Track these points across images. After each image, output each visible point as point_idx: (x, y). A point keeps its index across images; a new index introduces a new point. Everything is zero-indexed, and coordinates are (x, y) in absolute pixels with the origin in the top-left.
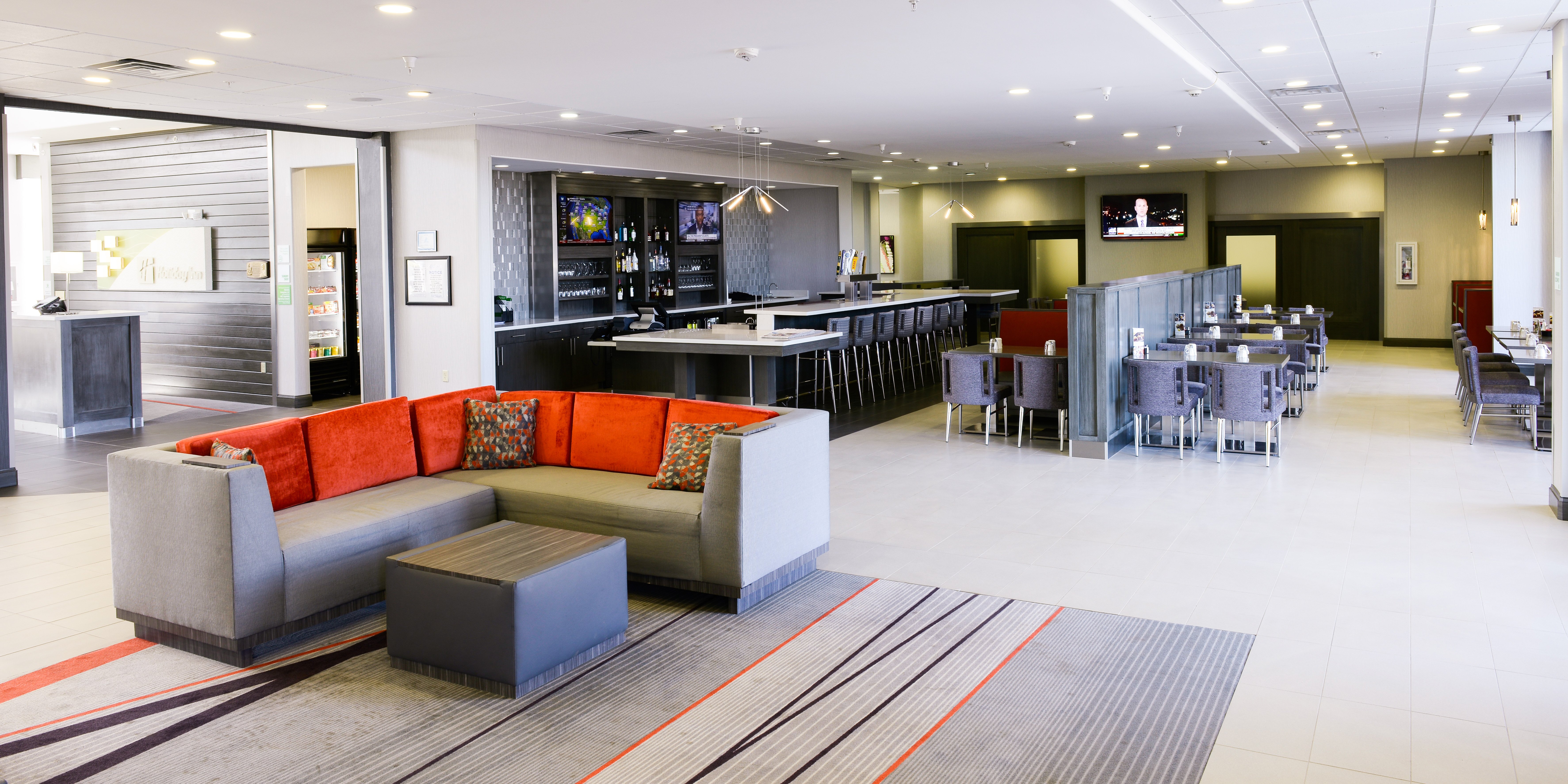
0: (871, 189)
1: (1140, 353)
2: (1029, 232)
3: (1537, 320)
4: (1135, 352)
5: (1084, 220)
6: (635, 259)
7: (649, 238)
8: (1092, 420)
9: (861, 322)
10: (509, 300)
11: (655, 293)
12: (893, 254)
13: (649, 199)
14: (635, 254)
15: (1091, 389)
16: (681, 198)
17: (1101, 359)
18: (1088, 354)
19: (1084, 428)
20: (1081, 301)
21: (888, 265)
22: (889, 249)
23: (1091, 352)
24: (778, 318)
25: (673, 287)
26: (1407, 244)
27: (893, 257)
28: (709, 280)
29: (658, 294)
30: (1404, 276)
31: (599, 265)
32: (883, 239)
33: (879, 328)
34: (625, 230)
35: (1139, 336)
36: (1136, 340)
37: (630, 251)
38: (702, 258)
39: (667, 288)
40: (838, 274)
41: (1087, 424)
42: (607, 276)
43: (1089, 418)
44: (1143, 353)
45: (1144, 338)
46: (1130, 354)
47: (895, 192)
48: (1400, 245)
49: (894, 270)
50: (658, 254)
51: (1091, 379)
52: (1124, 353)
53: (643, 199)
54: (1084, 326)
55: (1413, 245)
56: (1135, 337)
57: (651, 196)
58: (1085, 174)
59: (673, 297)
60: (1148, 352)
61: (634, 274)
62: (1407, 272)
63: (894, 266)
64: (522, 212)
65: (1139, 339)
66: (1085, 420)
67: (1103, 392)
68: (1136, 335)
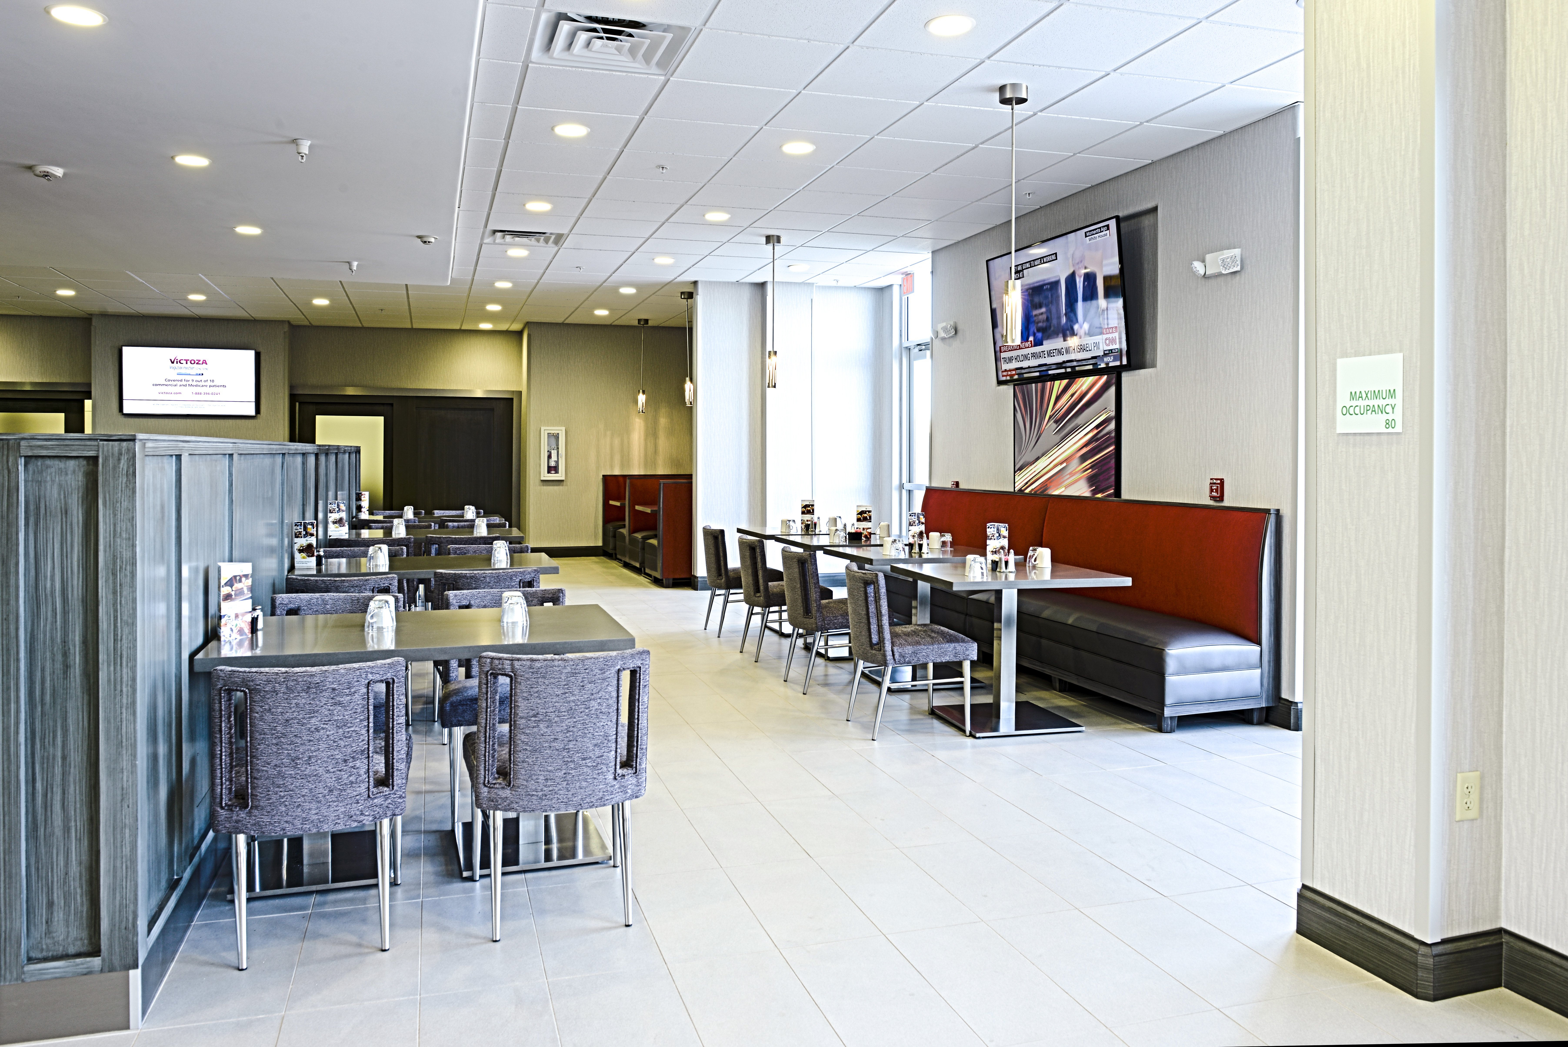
1: (241, 632)
3: (807, 517)
4: (224, 632)
5: (90, 384)
8: (80, 900)
15: (76, 792)
17: (115, 683)
18: (66, 667)
19: (48, 932)
20: (36, 481)
23: (77, 659)
26: (554, 430)
30: (550, 469)
35: (237, 586)
36: (228, 597)
41: (59, 916)
43: (67, 896)
44: (247, 629)
45: (252, 589)
46: (212, 635)
48: (545, 430)
51: (77, 758)
52: (192, 636)
54: (51, 569)
55: (561, 431)
56: (225, 590)
58: (92, 313)
60: (260, 625)
62: (553, 464)
65: (240, 593)
66: (50, 904)
67: (124, 796)
68: (230, 583)
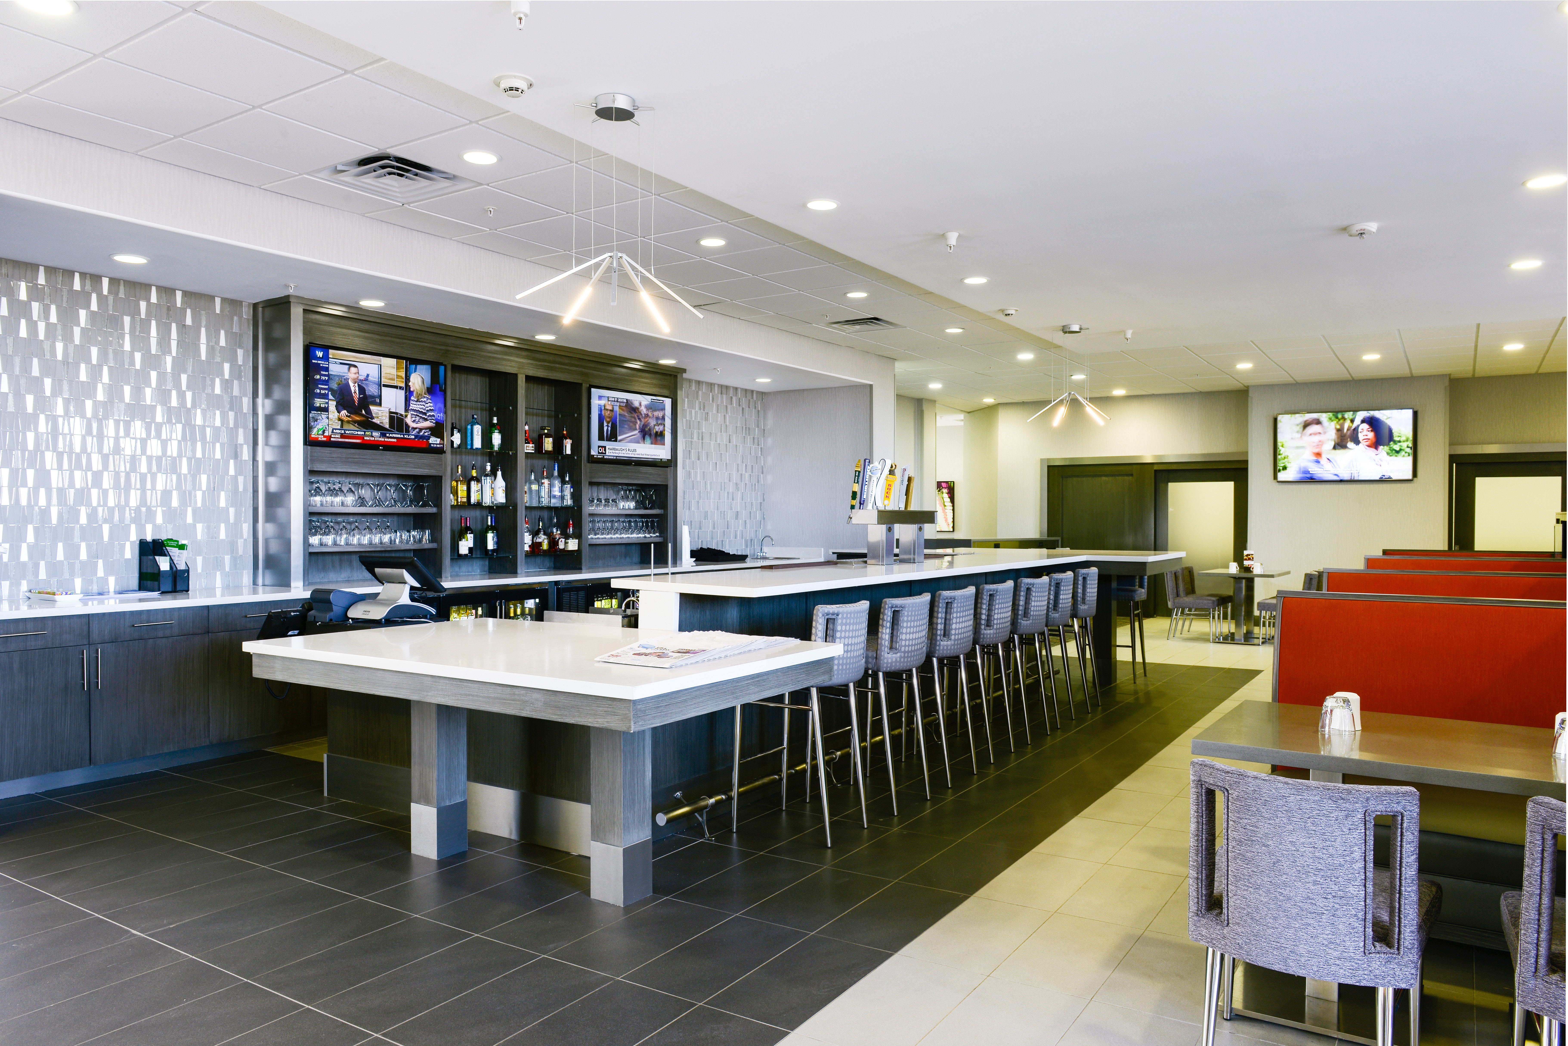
0: (925, 408)
2: (1156, 471)
5: (1246, 453)
6: (500, 483)
7: (530, 448)
9: (896, 614)
10: (182, 547)
11: (540, 544)
12: (953, 506)
13: (529, 379)
14: (499, 473)
16: (596, 382)
21: (946, 520)
22: (947, 499)
24: (688, 600)
25: (578, 535)
27: (953, 510)
28: (653, 527)
29: (545, 546)
31: (418, 490)
32: (939, 485)
33: (940, 627)
34: (477, 429)
37: (488, 468)
38: (641, 488)
39: (567, 537)
40: (853, 507)
42: (433, 510)
47: (958, 416)
49: (953, 527)
50: (550, 477)
53: (515, 376)
57: (532, 372)
58: (1250, 384)
59: (579, 552)
61: (494, 509)
63: (953, 522)
64: (239, 378)
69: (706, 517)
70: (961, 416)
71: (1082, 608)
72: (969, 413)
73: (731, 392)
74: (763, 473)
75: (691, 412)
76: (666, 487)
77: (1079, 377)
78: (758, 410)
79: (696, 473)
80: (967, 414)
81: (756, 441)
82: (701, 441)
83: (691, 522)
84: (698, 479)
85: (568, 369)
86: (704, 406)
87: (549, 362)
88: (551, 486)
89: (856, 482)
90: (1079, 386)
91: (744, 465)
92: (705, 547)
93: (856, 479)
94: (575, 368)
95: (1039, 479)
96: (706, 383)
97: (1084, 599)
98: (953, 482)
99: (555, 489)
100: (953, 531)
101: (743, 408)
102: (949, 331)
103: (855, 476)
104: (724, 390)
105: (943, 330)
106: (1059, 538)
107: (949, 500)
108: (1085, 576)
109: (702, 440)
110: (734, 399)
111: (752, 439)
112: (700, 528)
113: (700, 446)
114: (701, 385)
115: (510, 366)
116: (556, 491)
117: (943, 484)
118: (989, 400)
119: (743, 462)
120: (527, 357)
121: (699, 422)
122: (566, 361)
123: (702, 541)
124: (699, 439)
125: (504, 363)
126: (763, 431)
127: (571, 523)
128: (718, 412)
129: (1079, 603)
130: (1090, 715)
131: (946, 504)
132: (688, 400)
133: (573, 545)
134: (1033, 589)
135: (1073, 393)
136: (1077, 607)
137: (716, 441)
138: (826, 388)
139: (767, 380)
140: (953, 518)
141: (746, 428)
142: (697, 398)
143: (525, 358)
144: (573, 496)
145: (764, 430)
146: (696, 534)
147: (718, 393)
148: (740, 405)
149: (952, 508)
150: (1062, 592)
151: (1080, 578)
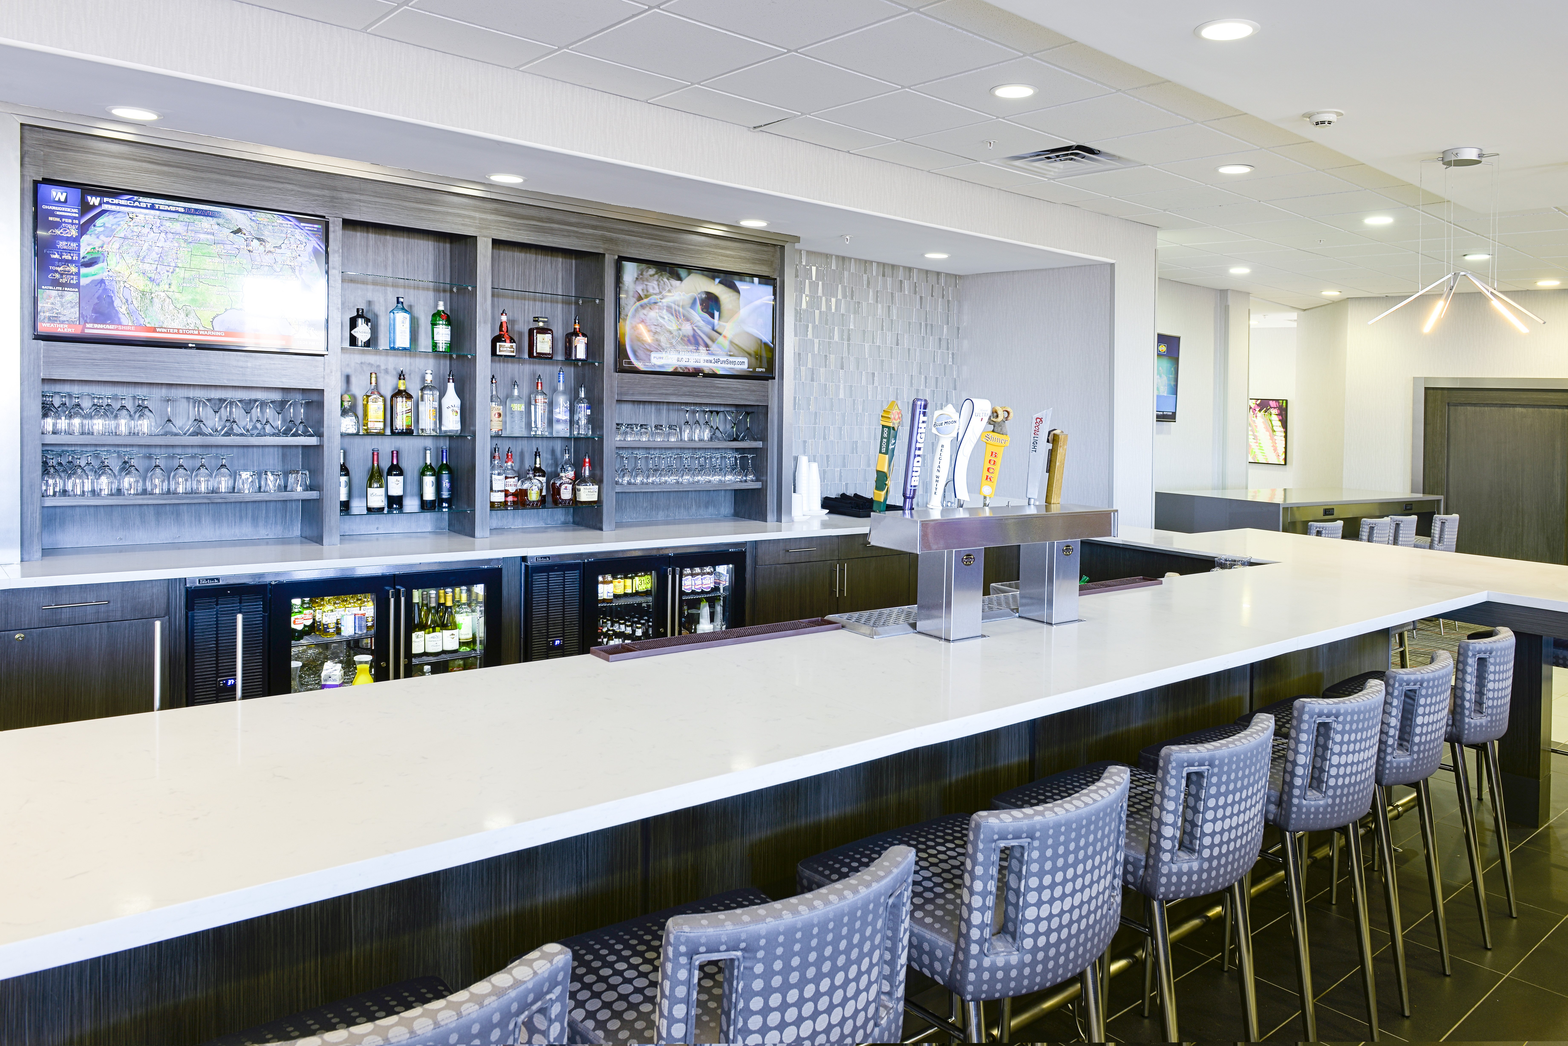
6: (452, 399)
12: (1286, 432)
13: (497, 243)
14: (449, 387)
21: (1275, 450)
22: (1277, 423)
25: (596, 479)
27: (1286, 437)
32: (1264, 405)
34: (402, 319)
39: (578, 481)
42: (312, 441)
47: (1288, 320)
49: (1285, 459)
50: (549, 391)
53: (470, 240)
57: (505, 235)
59: (599, 502)
61: (440, 440)
63: (1286, 452)
69: (854, 449)
70: (1294, 315)
71: (1474, 721)
72: (1305, 310)
73: (901, 274)
74: (955, 389)
75: (828, 301)
76: (765, 409)
77: (1477, 257)
78: (948, 301)
79: (838, 387)
80: (1302, 312)
81: (944, 343)
82: (846, 343)
83: (828, 457)
84: (841, 396)
85: (577, 232)
86: (852, 291)
87: (540, 220)
88: (551, 405)
89: (884, 450)
90: (1480, 271)
91: (923, 377)
92: (850, 493)
93: (884, 446)
94: (591, 231)
95: (1411, 405)
96: (856, 259)
97: (1479, 703)
98: (1287, 401)
99: (557, 410)
100: (1285, 464)
101: (921, 298)
102: (1225, 170)
103: (882, 437)
104: (888, 271)
105: (1216, 170)
106: (1441, 497)
107: (1279, 423)
108: (1482, 655)
109: (849, 340)
110: (906, 283)
111: (937, 341)
112: (844, 465)
113: (845, 348)
114: (847, 263)
115: (463, 225)
116: (561, 413)
117: (1271, 402)
118: (1331, 293)
119: (920, 373)
120: (497, 212)
121: (843, 315)
122: (573, 220)
123: (847, 484)
124: (842, 339)
125: (449, 218)
126: (956, 331)
127: (587, 460)
128: (877, 302)
129: (1467, 712)
130: (1489, 953)
131: (1275, 428)
132: (823, 284)
133: (588, 493)
134: (1334, 725)
135: (1463, 273)
136: (1462, 721)
137: (873, 342)
138: (1046, 270)
139: (943, 256)
140: (1286, 448)
141: (926, 325)
142: (841, 281)
143: (492, 213)
144: (590, 420)
145: (958, 329)
146: (837, 475)
147: (877, 275)
148: (915, 293)
149: (1284, 434)
150: (1421, 710)
151: (1472, 661)
